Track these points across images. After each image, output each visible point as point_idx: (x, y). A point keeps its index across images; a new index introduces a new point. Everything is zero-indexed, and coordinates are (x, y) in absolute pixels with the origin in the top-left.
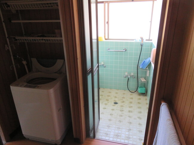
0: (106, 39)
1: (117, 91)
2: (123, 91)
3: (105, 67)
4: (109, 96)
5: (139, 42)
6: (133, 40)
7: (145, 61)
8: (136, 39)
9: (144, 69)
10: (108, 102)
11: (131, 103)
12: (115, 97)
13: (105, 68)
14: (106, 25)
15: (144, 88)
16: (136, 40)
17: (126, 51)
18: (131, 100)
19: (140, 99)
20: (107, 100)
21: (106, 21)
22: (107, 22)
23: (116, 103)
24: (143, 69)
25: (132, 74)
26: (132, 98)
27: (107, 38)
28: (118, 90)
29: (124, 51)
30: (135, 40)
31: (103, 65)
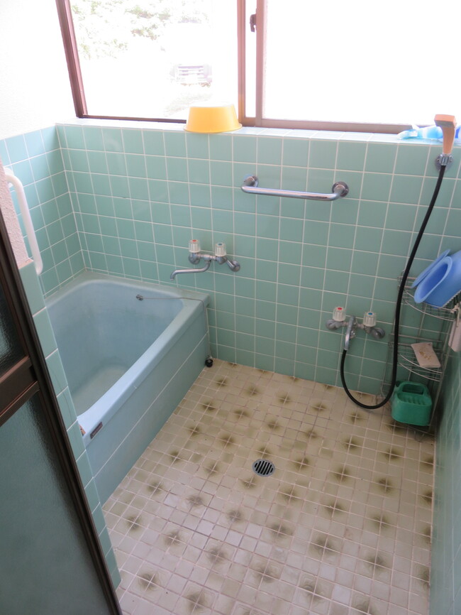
0: (245, 122)
1: (288, 387)
2: (320, 388)
3: (235, 269)
4: (245, 414)
5: (425, 148)
6: (394, 130)
7: (445, 267)
8: (409, 128)
9: (439, 313)
10: (228, 458)
11: (342, 475)
12: (273, 426)
13: (234, 275)
14: (251, 37)
15: (427, 400)
16: (414, 134)
17: (344, 193)
18: (347, 459)
19: (393, 455)
20: (228, 441)
21: (251, 9)
22: (254, 19)
23: (264, 468)
24: (430, 309)
25: (369, 322)
26: (352, 445)
27: (251, 113)
28: (296, 380)
29: (334, 195)
30: (404, 133)
31: (224, 260)
